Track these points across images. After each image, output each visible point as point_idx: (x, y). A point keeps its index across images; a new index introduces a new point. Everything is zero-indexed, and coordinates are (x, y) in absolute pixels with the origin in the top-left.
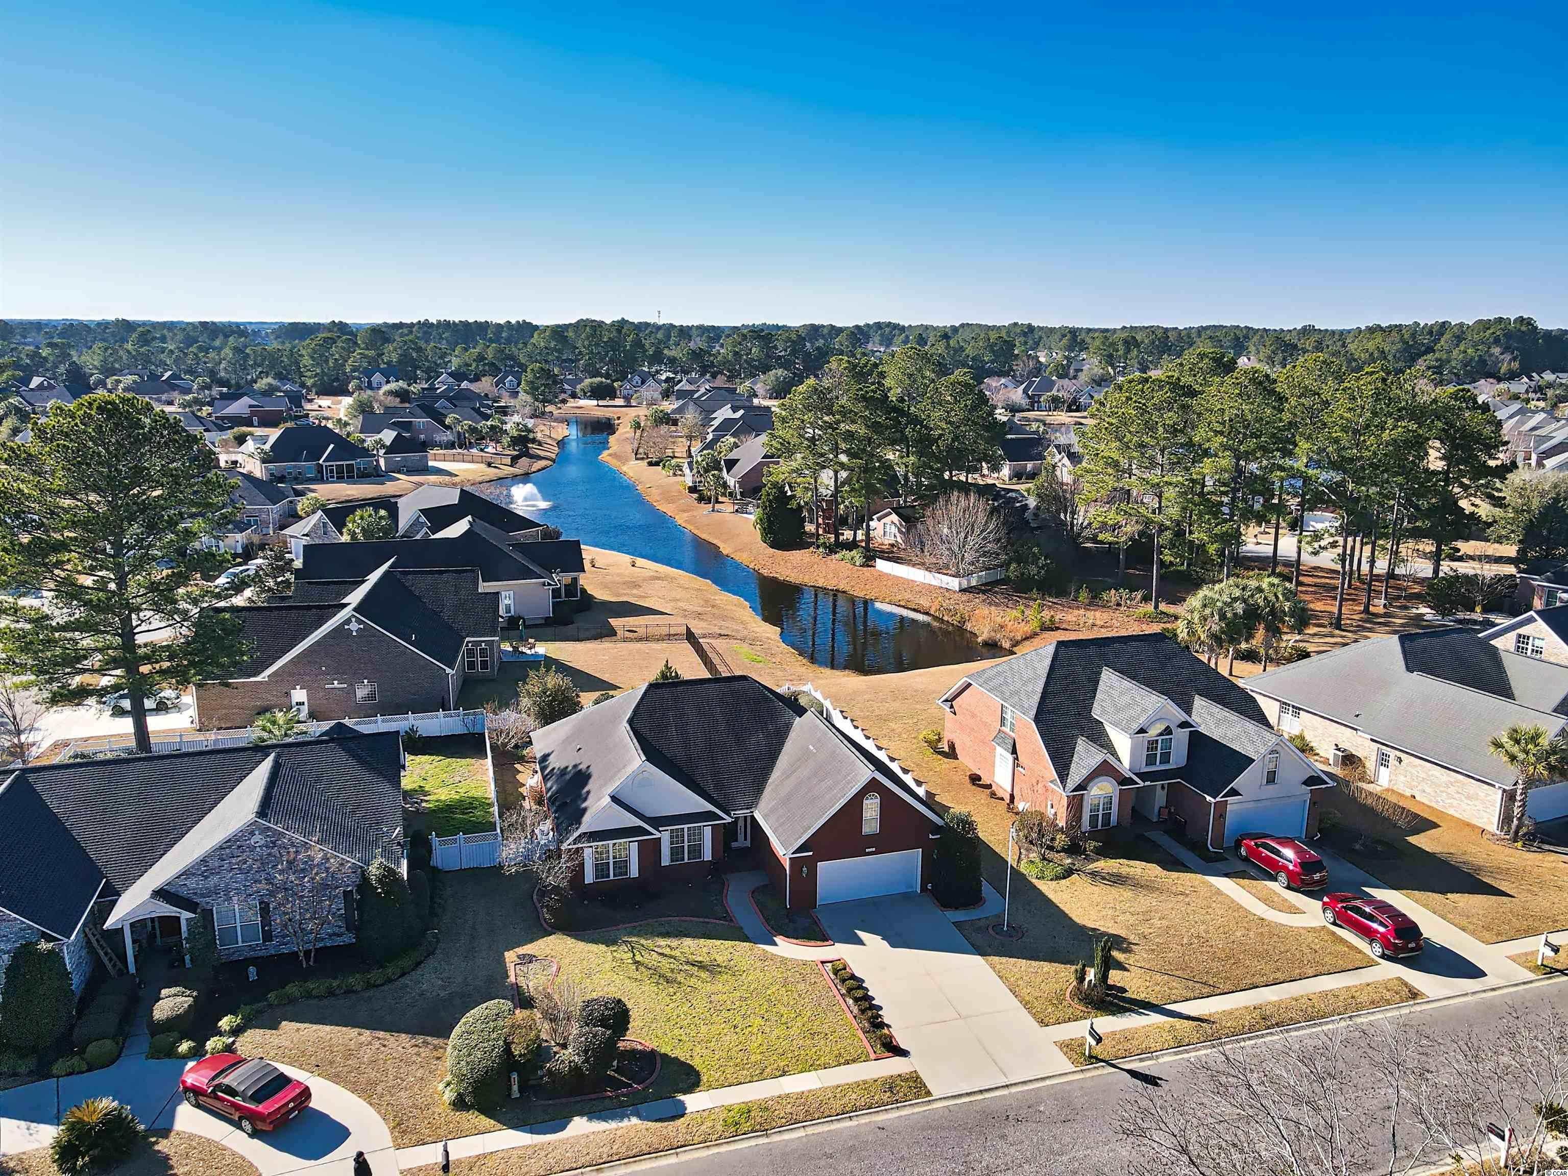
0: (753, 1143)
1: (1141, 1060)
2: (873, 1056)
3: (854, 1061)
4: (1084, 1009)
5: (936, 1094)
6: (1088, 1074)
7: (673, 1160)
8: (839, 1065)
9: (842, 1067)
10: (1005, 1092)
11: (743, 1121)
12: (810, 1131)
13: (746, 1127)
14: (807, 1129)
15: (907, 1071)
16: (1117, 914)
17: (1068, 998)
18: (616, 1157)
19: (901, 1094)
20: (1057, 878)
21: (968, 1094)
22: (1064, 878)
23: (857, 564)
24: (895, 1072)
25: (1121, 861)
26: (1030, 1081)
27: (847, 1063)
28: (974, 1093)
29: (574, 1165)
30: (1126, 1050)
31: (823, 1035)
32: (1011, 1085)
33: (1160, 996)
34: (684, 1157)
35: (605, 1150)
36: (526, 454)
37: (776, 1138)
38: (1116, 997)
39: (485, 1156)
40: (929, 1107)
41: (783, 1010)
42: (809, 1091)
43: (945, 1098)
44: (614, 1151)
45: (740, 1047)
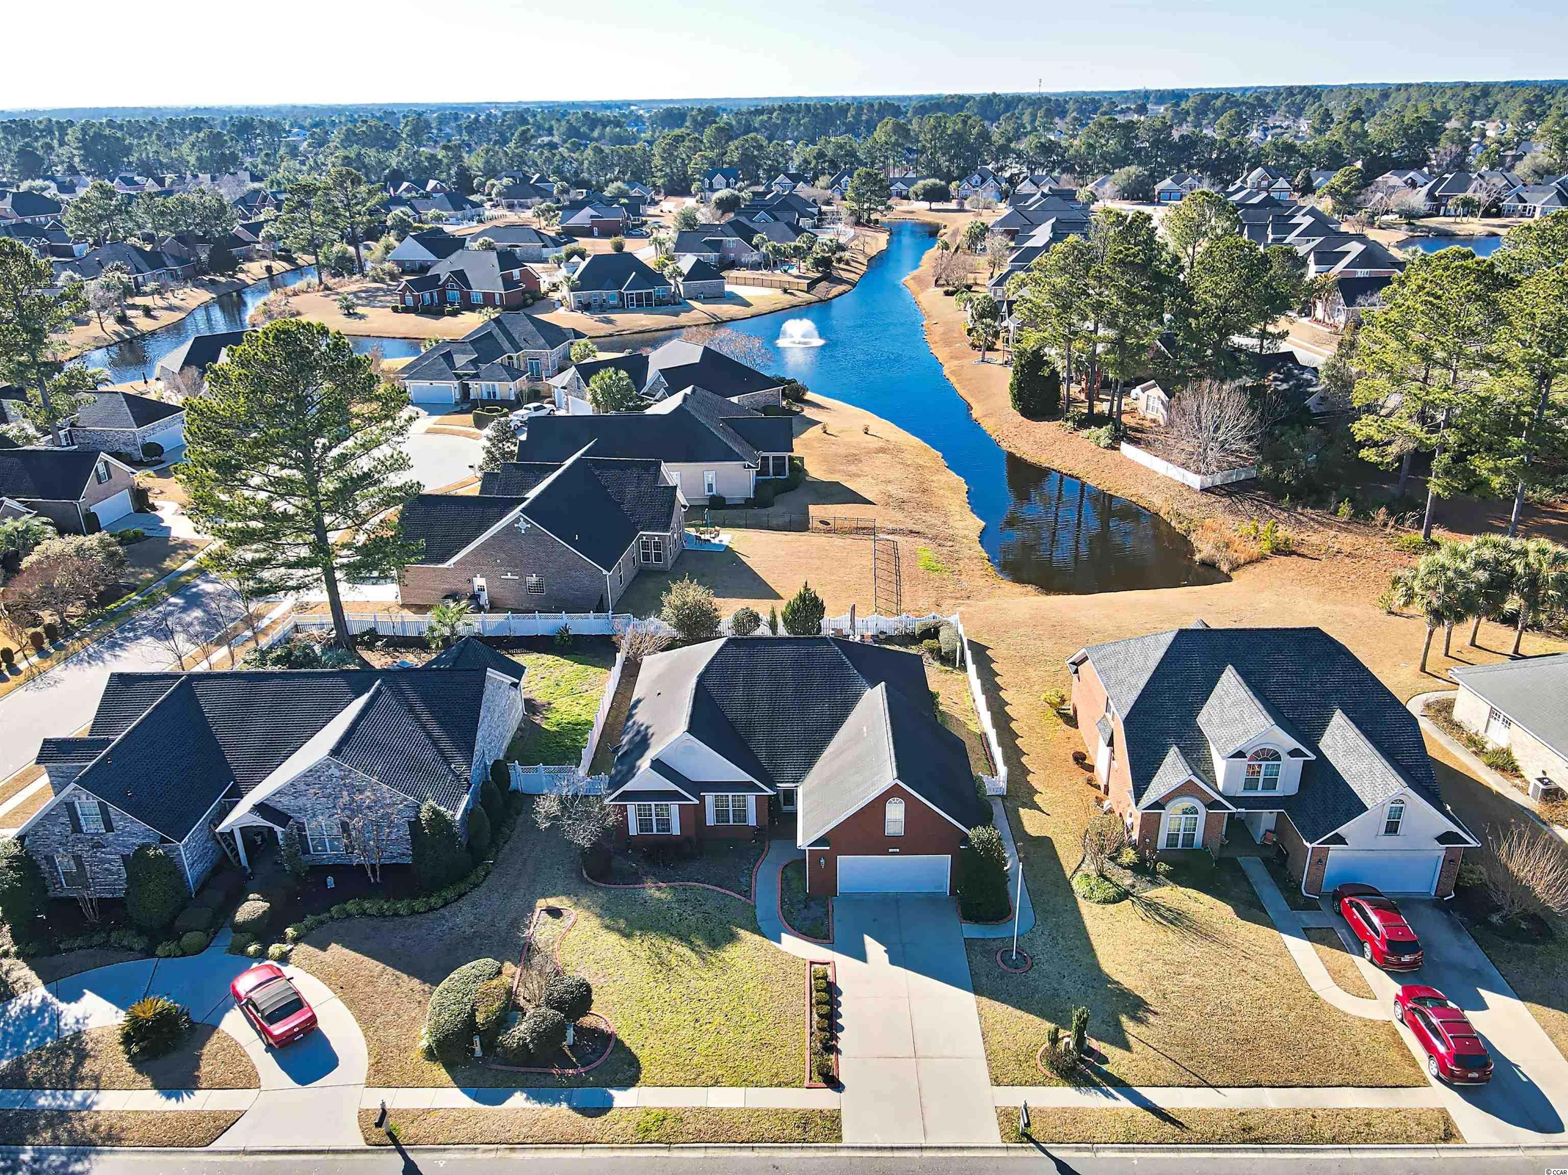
0: (653, 1153)
1: (1078, 1150)
2: (807, 1083)
3: (787, 1085)
4: (1048, 1073)
5: (846, 1142)
6: (1012, 1154)
7: (577, 1154)
8: (771, 1086)
9: (773, 1089)
10: (916, 1154)
11: (654, 1128)
12: (711, 1153)
13: (654, 1135)
14: (708, 1151)
15: (832, 1107)
16: (1149, 960)
17: (1038, 1057)
18: (530, 1140)
19: (812, 1133)
20: (1105, 901)
21: (878, 1148)
22: (1114, 902)
23: (1102, 445)
24: (818, 1106)
25: (1190, 891)
26: (948, 1148)
27: (779, 1085)
28: (885, 1148)
29: (493, 1139)
30: (1066, 1135)
31: (771, 1048)
32: (926, 1148)
33: (1140, 1075)
34: (589, 1154)
35: (524, 1130)
36: (828, 277)
37: (676, 1154)
38: (1091, 1066)
39: (429, 1111)
40: (834, 1154)
41: (749, 1010)
42: (729, 1110)
43: (852, 1148)
44: (531, 1133)
45: (690, 1045)
